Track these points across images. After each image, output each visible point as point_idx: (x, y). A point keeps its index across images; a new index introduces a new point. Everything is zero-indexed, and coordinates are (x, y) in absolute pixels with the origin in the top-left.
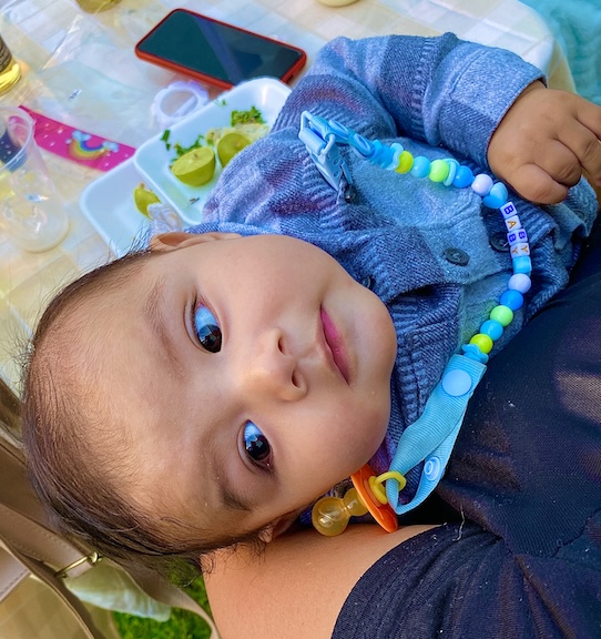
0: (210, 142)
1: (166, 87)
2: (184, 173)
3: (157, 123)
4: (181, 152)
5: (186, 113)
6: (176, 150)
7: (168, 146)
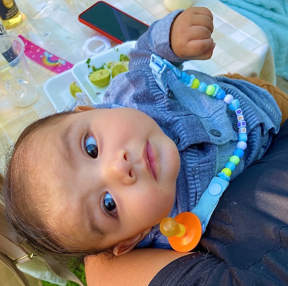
0: (109, 67)
1: (91, 38)
2: (95, 80)
3: (85, 54)
4: (94, 70)
5: (99, 52)
6: (92, 68)
7: (89, 66)
